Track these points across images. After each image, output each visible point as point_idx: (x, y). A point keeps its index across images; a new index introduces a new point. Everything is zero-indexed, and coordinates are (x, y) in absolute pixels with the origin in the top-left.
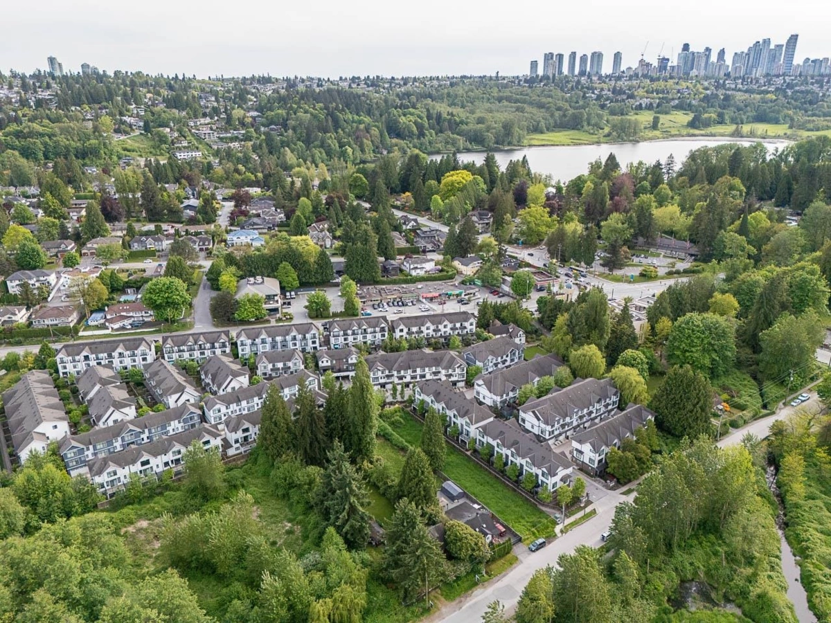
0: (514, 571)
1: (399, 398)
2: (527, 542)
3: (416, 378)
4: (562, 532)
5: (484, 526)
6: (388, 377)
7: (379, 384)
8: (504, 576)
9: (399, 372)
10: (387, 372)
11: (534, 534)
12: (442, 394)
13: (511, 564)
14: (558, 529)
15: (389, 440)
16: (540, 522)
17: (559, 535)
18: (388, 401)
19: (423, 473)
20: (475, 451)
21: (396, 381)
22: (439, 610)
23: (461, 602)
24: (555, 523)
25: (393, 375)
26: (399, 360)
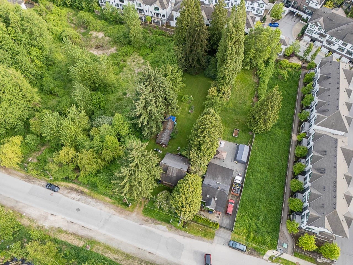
0: (200, 242)
1: (309, 58)
2: (236, 236)
3: (343, 50)
4: (271, 258)
5: (216, 199)
6: (321, 35)
7: (311, 37)
8: (190, 237)
9: (332, 36)
10: (323, 31)
11: (248, 237)
12: (329, 81)
13: (205, 236)
14: (270, 253)
15: (259, 83)
16: (263, 235)
17: (266, 257)
18: (299, 54)
19: (202, 132)
20: (299, 143)
21: (325, 43)
22: (132, 212)
23: (147, 221)
24: (275, 247)
25: (325, 36)
26: (341, 27)
